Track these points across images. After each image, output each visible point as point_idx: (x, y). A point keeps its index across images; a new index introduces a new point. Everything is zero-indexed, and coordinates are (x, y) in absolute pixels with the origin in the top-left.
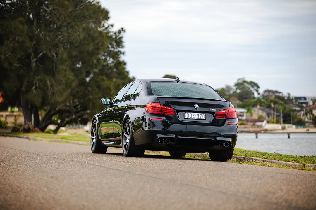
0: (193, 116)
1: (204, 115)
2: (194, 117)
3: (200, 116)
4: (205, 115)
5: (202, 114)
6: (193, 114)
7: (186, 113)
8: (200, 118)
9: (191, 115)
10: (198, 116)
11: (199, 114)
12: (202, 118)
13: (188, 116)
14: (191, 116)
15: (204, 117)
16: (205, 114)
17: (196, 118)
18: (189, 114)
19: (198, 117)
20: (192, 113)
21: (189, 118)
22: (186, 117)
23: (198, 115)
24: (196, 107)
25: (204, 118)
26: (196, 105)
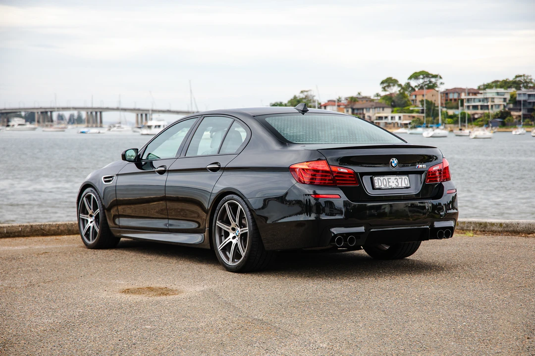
0: (389, 182)
1: (406, 180)
2: (390, 184)
3: (400, 181)
4: (407, 178)
5: (403, 177)
6: (388, 179)
7: (376, 179)
8: (400, 186)
9: (384, 180)
10: (397, 182)
11: (398, 177)
12: (404, 185)
13: (380, 185)
14: (385, 183)
15: (406, 183)
16: (408, 176)
17: (394, 186)
18: (382, 178)
19: (397, 184)
20: (386, 177)
21: (383, 187)
22: (377, 185)
23: (396, 180)
24: (393, 165)
25: (408, 184)
26: (394, 159)
